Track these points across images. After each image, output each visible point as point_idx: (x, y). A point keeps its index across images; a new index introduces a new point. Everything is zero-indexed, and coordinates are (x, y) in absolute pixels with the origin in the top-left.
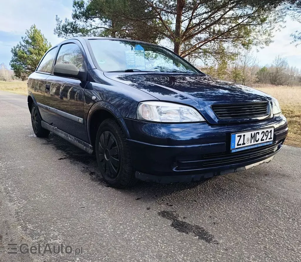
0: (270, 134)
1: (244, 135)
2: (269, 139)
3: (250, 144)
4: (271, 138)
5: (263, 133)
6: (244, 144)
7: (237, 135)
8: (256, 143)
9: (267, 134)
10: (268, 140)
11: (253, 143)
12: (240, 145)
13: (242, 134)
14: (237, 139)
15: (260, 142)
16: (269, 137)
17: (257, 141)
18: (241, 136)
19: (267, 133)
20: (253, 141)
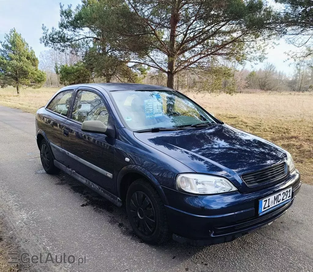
0: (289, 193)
1: (269, 199)
2: (289, 197)
3: (273, 205)
4: (290, 196)
5: (284, 194)
6: (269, 206)
7: (263, 200)
8: (278, 203)
9: (287, 194)
10: (287, 198)
11: (276, 204)
12: (266, 208)
13: (267, 199)
14: (264, 203)
15: (281, 201)
16: (288, 196)
17: (279, 202)
18: (266, 201)
19: (287, 192)
20: (275, 202)
